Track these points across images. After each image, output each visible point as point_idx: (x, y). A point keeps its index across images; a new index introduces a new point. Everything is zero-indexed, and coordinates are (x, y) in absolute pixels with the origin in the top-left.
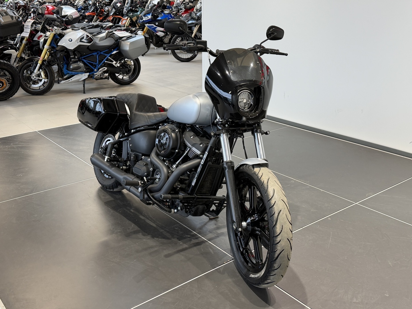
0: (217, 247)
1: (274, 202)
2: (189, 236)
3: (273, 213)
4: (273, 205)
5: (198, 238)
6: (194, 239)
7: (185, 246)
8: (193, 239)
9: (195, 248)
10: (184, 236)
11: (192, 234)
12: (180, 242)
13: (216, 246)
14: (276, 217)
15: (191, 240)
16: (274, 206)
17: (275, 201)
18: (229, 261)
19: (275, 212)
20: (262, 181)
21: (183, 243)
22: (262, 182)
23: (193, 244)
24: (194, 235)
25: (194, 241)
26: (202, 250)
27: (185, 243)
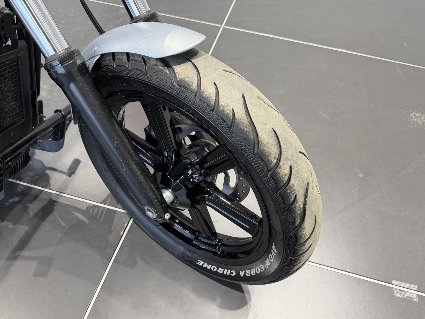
0: (85, 201)
1: (287, 171)
2: (16, 199)
3: (292, 200)
4: (286, 179)
5: (37, 195)
6: (31, 202)
7: (23, 229)
8: (29, 204)
9: (46, 225)
10: (7, 204)
11: (19, 189)
12: (5, 223)
13: (82, 200)
14: (302, 206)
15: (26, 209)
16: (292, 182)
17: (289, 167)
18: (126, 225)
19: (298, 196)
20: (229, 112)
21: (15, 224)
22: (227, 116)
23: (35, 215)
24: (26, 192)
25: (34, 207)
26: (63, 224)
27: (16, 222)
